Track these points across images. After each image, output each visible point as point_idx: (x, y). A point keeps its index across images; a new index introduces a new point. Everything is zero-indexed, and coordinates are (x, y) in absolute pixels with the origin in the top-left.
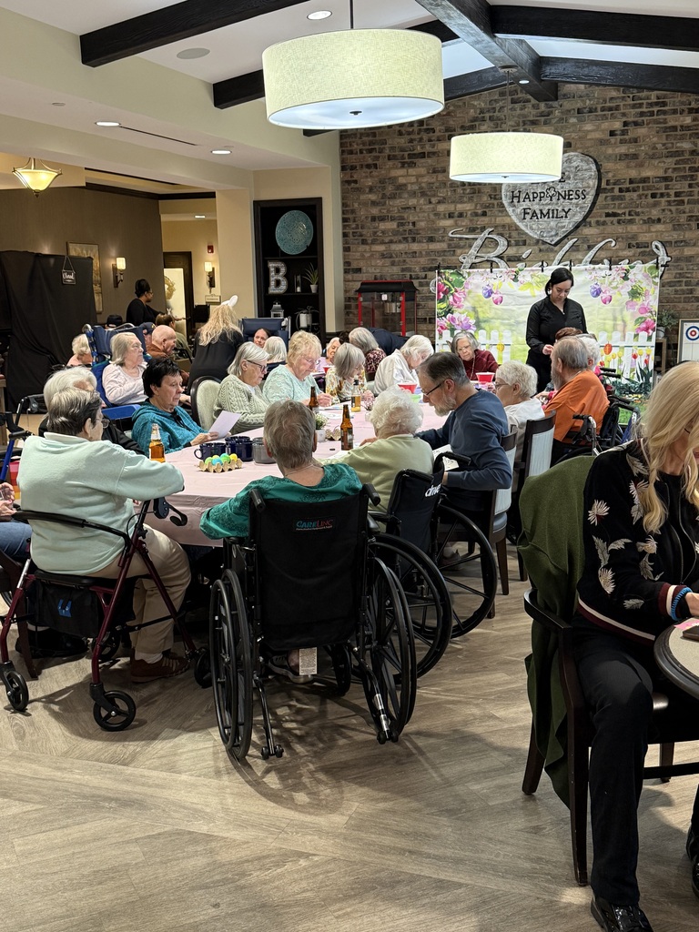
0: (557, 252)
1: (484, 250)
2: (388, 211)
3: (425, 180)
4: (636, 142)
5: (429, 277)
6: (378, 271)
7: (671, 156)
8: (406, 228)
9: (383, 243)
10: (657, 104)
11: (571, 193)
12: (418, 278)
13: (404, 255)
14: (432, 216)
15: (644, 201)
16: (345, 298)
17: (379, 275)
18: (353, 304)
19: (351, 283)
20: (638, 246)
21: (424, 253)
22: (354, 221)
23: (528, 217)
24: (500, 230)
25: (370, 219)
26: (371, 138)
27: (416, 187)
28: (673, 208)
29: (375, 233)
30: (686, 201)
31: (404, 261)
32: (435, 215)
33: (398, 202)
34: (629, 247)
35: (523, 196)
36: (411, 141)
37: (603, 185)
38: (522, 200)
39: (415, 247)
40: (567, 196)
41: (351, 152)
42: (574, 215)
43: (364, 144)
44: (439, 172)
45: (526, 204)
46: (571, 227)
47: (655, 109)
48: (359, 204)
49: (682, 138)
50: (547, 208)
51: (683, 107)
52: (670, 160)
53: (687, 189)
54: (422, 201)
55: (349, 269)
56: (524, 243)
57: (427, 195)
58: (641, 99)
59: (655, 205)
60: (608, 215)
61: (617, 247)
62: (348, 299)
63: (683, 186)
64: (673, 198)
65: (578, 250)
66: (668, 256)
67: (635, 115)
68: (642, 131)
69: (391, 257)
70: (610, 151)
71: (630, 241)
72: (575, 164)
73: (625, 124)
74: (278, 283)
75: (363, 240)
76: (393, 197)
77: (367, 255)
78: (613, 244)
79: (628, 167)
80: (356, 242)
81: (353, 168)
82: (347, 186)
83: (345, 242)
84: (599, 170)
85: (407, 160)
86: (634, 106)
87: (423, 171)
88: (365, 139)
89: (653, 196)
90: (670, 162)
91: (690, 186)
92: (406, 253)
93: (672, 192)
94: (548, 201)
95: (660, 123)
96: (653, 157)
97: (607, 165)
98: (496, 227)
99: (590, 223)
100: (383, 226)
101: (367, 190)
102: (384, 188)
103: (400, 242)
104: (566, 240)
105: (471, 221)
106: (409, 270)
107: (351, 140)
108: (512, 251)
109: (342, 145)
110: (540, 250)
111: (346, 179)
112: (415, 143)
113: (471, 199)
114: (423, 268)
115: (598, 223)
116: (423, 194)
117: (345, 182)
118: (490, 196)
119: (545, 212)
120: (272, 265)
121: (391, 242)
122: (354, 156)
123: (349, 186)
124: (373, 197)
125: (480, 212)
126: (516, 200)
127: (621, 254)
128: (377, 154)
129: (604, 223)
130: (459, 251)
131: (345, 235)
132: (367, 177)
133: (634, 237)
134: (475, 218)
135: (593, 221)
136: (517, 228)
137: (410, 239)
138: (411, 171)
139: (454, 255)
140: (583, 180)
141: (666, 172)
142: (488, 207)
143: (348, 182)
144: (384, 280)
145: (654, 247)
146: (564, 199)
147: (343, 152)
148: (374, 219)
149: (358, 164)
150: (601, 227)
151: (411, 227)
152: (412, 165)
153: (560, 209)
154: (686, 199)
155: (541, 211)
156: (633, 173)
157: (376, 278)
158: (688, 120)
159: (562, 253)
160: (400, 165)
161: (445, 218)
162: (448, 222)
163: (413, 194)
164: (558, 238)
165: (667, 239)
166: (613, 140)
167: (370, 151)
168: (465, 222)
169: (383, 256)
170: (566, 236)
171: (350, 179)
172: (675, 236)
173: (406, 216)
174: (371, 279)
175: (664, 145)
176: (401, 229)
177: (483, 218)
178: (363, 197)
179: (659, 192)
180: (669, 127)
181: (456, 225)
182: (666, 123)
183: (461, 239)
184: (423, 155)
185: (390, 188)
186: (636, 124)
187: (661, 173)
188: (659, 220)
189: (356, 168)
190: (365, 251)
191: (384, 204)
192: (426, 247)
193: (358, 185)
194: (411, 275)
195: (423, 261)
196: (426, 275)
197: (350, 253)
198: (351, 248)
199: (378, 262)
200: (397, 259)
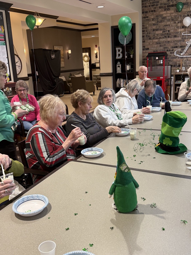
2: (159, 27)
3: (173, 15)
6: (155, 49)
8: (166, 32)
9: (157, 38)
12: (170, 51)
13: (165, 43)
14: (176, 28)
16: (143, 59)
17: (155, 50)
18: (145, 61)
19: (145, 54)
21: (172, 41)
22: (147, 31)
25: (152, 30)
27: (170, 18)
29: (154, 35)
31: (165, 45)
32: (177, 27)
33: (163, 23)
39: (169, 39)
41: (146, 7)
43: (151, 3)
48: (149, 25)
54: (172, 23)
55: (144, 48)
62: (144, 59)
69: (160, 44)
74: (119, 55)
75: (150, 38)
76: (161, 22)
80: (147, 39)
81: (146, 12)
83: (143, 39)
85: (167, 8)
87: (173, 11)
92: (166, 42)
101: (152, 20)
102: (158, 19)
103: (163, 38)
105: (190, 29)
106: (167, 48)
107: (146, 2)
109: (142, 4)
114: (172, 47)
116: (173, 20)
117: (143, 18)
120: (117, 49)
121: (160, 38)
123: (145, 19)
124: (154, 22)
128: (155, 7)
130: (186, 40)
131: (143, 37)
132: (151, 15)
137: (167, 37)
138: (168, 12)
139: (184, 42)
144: (157, 52)
147: (143, 7)
148: (154, 30)
151: (168, 32)
152: (169, 9)
157: (154, 52)
160: (164, 10)
162: (182, 30)
163: (169, 20)
167: (153, 6)
168: (188, 29)
169: (157, 43)
171: (145, 16)
173: (166, 28)
174: (152, 52)
176: (164, 33)
178: (150, 23)
181: (185, 31)
183: (187, 36)
184: (173, 6)
185: (160, 19)
189: (147, 12)
190: (150, 42)
191: (158, 24)
192: (173, 39)
193: (148, 18)
194: (167, 50)
195: (172, 44)
196: (173, 49)
197: (145, 43)
198: (145, 41)
199: (155, 45)
200: (162, 44)
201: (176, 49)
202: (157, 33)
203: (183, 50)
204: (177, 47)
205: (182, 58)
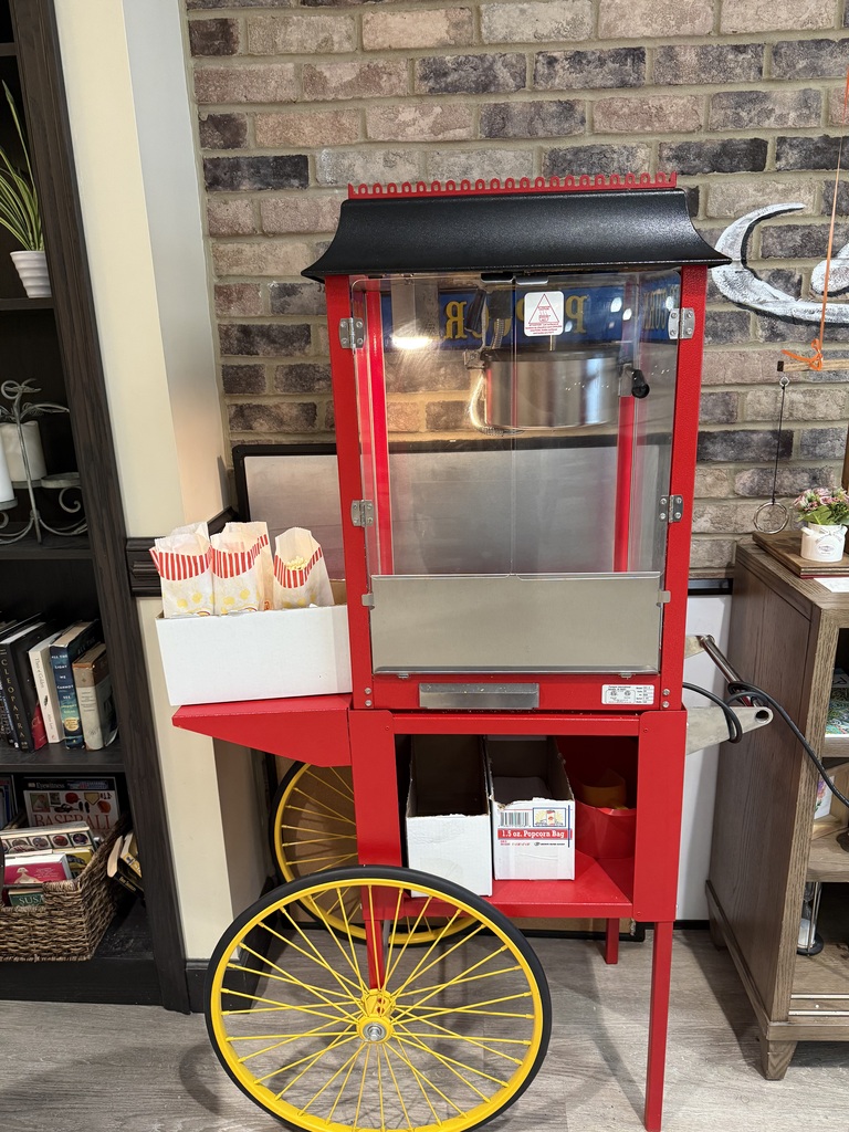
16: (224, 333)
31: (568, 108)
62: (239, 339)
69: (485, 86)
92: (577, 59)
114: (680, 155)
169: (437, 78)
190: (326, 51)
196: (695, 194)
197: (236, 64)
198: (239, 32)
199: (407, 114)
200: (518, 101)
201: (742, 185)
204: (753, 157)
205: (824, 330)
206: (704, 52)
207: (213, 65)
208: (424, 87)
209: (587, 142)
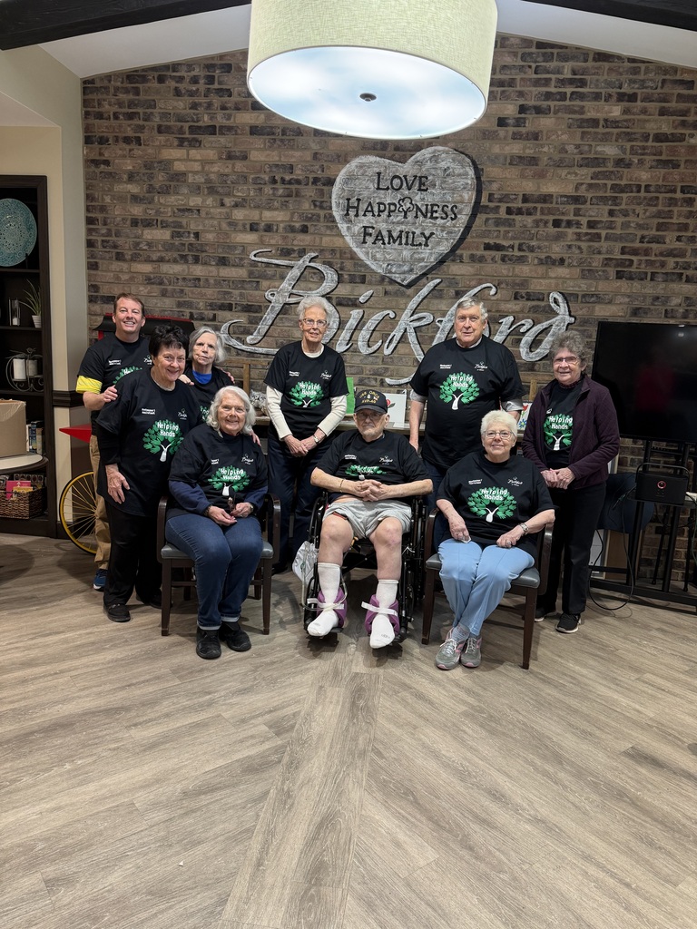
0: (410, 297)
1: (302, 284)
2: (158, 212)
3: (215, 168)
4: (536, 139)
5: (219, 318)
7: (587, 166)
8: (185, 240)
9: (148, 260)
10: (571, 82)
11: (435, 208)
12: (202, 319)
13: (180, 282)
14: (224, 226)
15: (542, 231)
20: (529, 297)
21: (212, 281)
22: (105, 224)
23: (370, 240)
24: (328, 256)
25: (129, 222)
26: (131, 97)
27: (200, 179)
28: (584, 245)
29: (138, 244)
30: (603, 236)
31: (182, 291)
32: (230, 224)
33: (172, 199)
34: (516, 298)
35: (363, 206)
36: (194, 106)
37: (484, 201)
38: (361, 213)
39: (198, 270)
40: (429, 212)
41: (100, 116)
42: (438, 243)
43: (120, 104)
44: (236, 158)
45: (367, 220)
46: (433, 260)
47: (569, 90)
48: (113, 198)
49: (605, 138)
50: (399, 229)
51: (610, 91)
52: (584, 171)
53: (606, 218)
54: (209, 201)
55: (95, 295)
56: (363, 280)
57: (217, 193)
58: (548, 73)
59: (558, 238)
60: (488, 247)
61: (498, 296)
63: (600, 212)
64: (584, 230)
65: (441, 297)
66: (570, 315)
67: (539, 96)
68: (546, 122)
69: (161, 283)
70: (496, 149)
71: (517, 289)
72: (443, 165)
73: (522, 109)
75: (118, 253)
76: (165, 191)
77: (125, 277)
78: (493, 291)
79: (523, 176)
80: (107, 255)
81: (103, 141)
82: (93, 168)
83: (91, 255)
84: (478, 177)
85: (187, 136)
86: (537, 83)
87: (211, 154)
88: (122, 96)
89: (557, 224)
90: (585, 174)
91: (611, 213)
92: (184, 279)
93: (584, 221)
94: (400, 217)
95: (574, 112)
96: (559, 164)
97: (491, 171)
98: (322, 251)
99: (461, 256)
100: (150, 234)
101: (125, 177)
102: (151, 177)
103: (175, 261)
104: (424, 280)
105: (285, 238)
106: (189, 305)
107: (100, 96)
108: (344, 290)
109: (85, 103)
110: (386, 293)
111: (92, 156)
112: (201, 110)
113: (284, 205)
114: (211, 305)
115: (473, 258)
116: (212, 190)
117: (91, 162)
118: (314, 202)
119: (395, 234)
121: (161, 260)
122: (104, 123)
123: (97, 168)
124: (134, 189)
125: (297, 225)
126: (352, 213)
127: (504, 307)
128: (141, 123)
129: (482, 259)
130: (265, 283)
131: (90, 244)
132: (124, 156)
133: (524, 283)
134: (291, 235)
135: (466, 254)
136: (353, 256)
137: (190, 258)
138: (194, 153)
139: (257, 288)
140: (454, 190)
141: (577, 188)
142: (310, 219)
143: (95, 163)
145: (551, 300)
146: (425, 216)
147: (87, 114)
148: (135, 223)
149: (111, 136)
150: (477, 265)
151: (192, 239)
152: (195, 143)
153: (418, 232)
154: (603, 233)
155: (389, 232)
156: (529, 187)
158: (616, 111)
159: (417, 299)
160: (176, 143)
161: (244, 230)
162: (250, 238)
163: (197, 189)
164: (413, 277)
165: (570, 290)
166: (502, 132)
167: (130, 116)
168: (275, 239)
169: (149, 280)
170: (424, 275)
171: (98, 158)
172: (583, 286)
173: (184, 221)
175: (577, 146)
176: (177, 242)
177: (301, 236)
178: (119, 188)
179: (565, 218)
180: (588, 120)
181: (262, 243)
182: (583, 113)
183: (268, 264)
184: (212, 130)
185: (160, 178)
186: (538, 110)
187: (570, 191)
188: (562, 261)
189: (108, 140)
191: (151, 201)
192: (215, 273)
193: (110, 169)
194: (191, 314)
195: (211, 293)
196: (215, 315)
197: (99, 273)
198: (100, 265)
199: (141, 289)
200: (170, 288)
201: (227, 314)
202: (149, 237)
203: (255, 321)
204: (229, 307)
205: (251, 354)
206: (215, 280)
207: (92, 272)
208: (146, 282)
209: (187, 299)
